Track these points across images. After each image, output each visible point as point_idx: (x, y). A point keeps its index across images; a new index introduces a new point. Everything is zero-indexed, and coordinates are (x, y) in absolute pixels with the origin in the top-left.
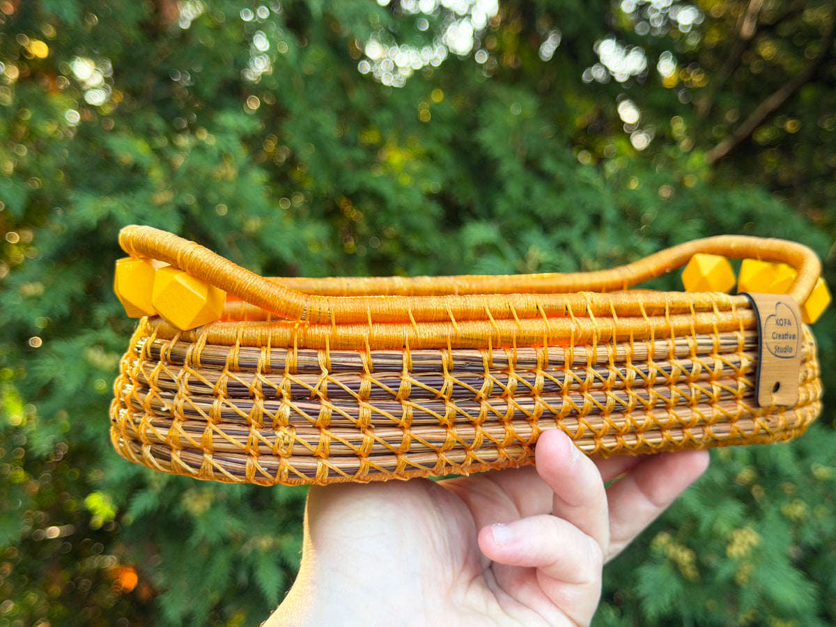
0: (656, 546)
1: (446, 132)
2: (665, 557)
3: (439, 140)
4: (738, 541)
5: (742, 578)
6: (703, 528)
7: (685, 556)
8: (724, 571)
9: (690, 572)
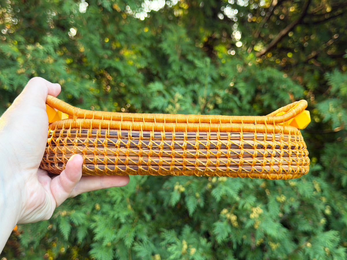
0: (222, 214)
1: (148, 44)
2: (226, 218)
3: (145, 46)
4: (254, 212)
5: (256, 227)
6: (240, 207)
7: (234, 218)
8: (248, 224)
9: (236, 224)
